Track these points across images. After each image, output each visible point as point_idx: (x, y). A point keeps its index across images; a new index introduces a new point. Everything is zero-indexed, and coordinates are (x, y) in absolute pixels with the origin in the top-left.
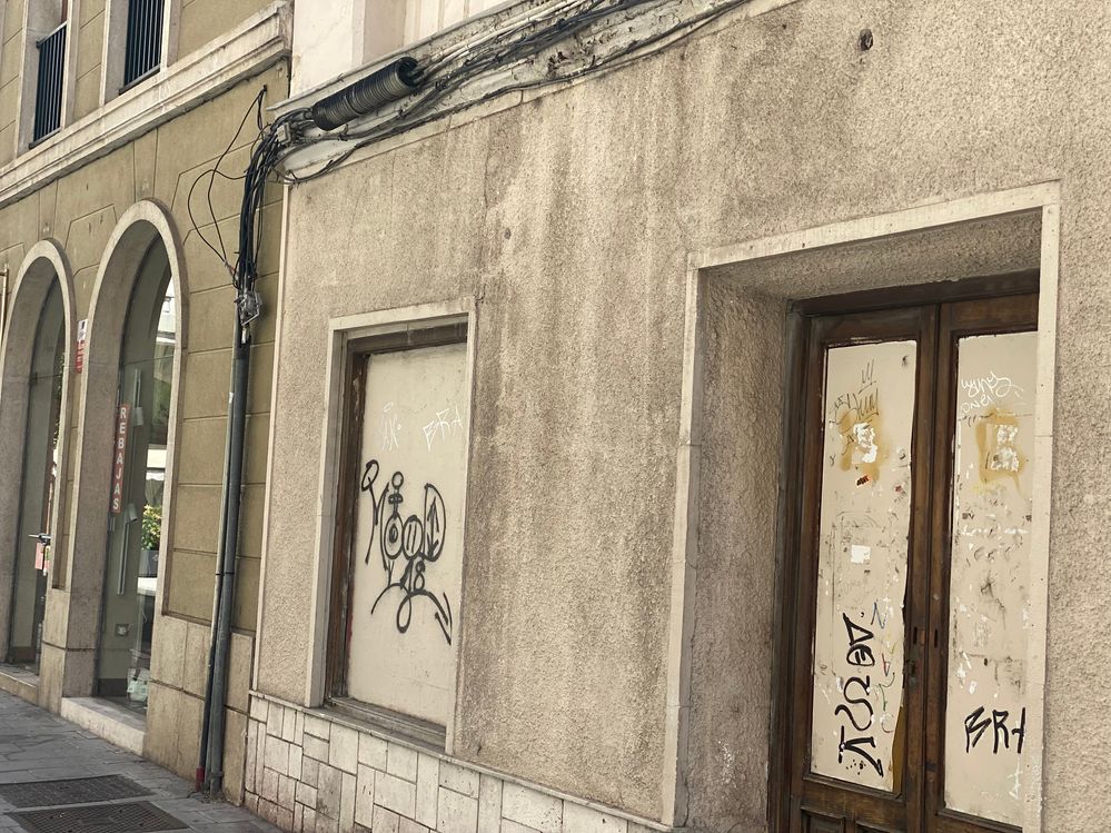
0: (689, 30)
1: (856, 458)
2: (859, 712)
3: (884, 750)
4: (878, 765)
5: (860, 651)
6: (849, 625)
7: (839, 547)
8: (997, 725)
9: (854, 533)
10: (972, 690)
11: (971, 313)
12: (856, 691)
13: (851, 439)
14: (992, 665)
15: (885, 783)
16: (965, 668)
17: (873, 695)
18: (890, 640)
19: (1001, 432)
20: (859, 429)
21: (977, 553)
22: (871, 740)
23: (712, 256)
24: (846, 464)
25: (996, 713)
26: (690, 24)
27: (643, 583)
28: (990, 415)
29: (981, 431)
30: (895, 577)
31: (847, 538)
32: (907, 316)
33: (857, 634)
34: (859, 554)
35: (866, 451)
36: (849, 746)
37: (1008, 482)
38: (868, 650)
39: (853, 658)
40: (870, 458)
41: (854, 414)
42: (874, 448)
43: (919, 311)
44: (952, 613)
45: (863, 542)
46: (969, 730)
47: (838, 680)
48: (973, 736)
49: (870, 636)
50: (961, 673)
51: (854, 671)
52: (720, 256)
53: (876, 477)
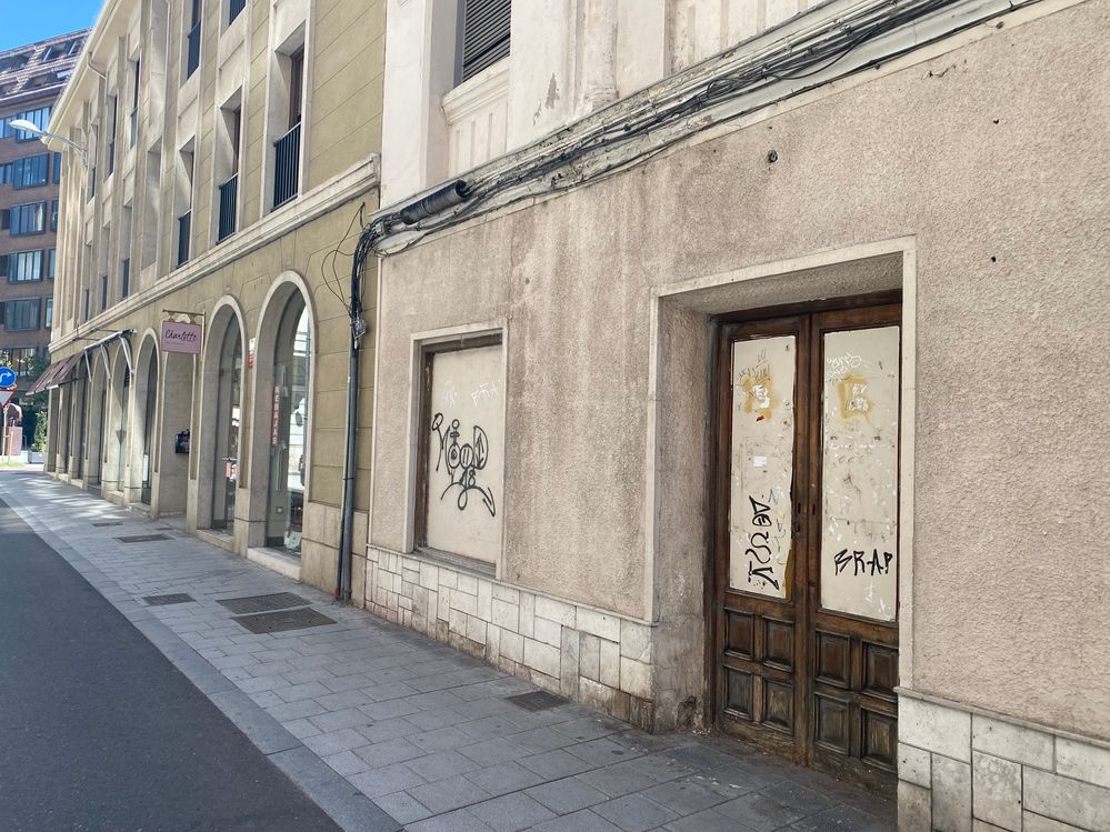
0: (647, 156)
1: (755, 405)
2: (762, 553)
3: (779, 574)
4: (775, 584)
5: (762, 517)
6: (754, 502)
7: (745, 457)
8: (857, 560)
9: (756, 449)
10: (839, 539)
11: (832, 319)
12: (759, 541)
13: (751, 394)
14: (852, 525)
15: (781, 594)
16: (834, 526)
17: (771, 542)
18: (782, 510)
19: (855, 388)
20: (757, 389)
21: (840, 460)
22: (770, 569)
23: (668, 289)
24: (749, 409)
25: (855, 552)
26: (648, 152)
27: (625, 480)
28: (848, 378)
29: (841, 389)
30: (784, 475)
31: (751, 452)
32: (789, 322)
33: (759, 508)
34: (759, 461)
35: (763, 401)
36: (755, 572)
37: (861, 418)
38: (767, 517)
39: (756, 521)
40: (766, 405)
41: (753, 380)
42: (767, 400)
43: (796, 319)
44: (824, 494)
45: (762, 454)
46: (837, 563)
47: (747, 535)
48: (840, 566)
49: (768, 508)
50: (831, 529)
51: (758, 529)
52: (673, 288)
53: (769, 417)
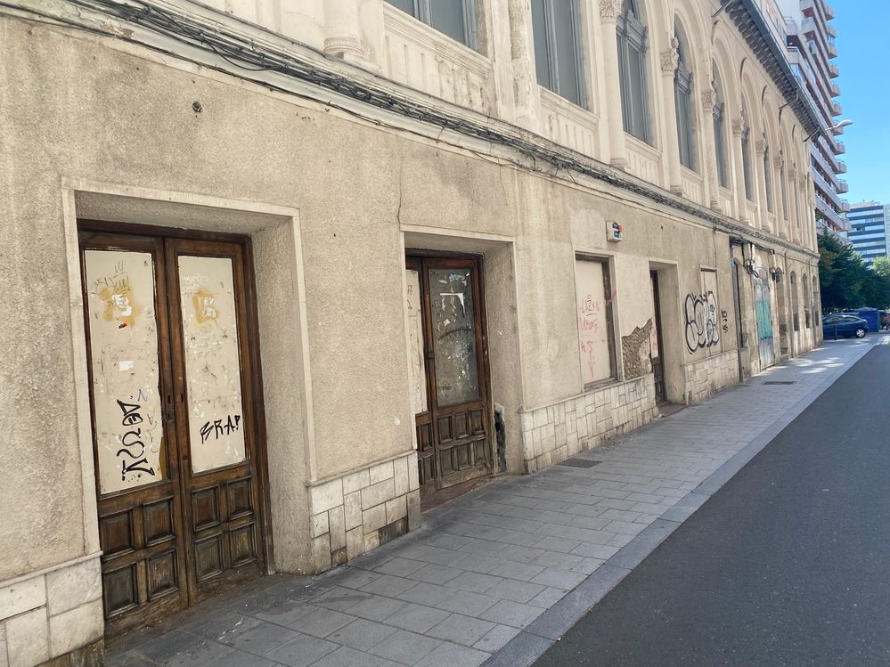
0: (37, 17)
1: (116, 313)
2: (136, 450)
3: (154, 461)
4: (151, 472)
5: (132, 416)
6: (122, 405)
7: (108, 364)
8: (217, 427)
9: (120, 355)
10: (202, 416)
11: (184, 245)
12: (133, 438)
13: (111, 303)
14: (211, 402)
15: (158, 477)
16: (198, 407)
17: (143, 437)
18: (152, 406)
20: (117, 298)
21: (200, 355)
22: (145, 460)
23: (90, 185)
24: (109, 317)
25: (215, 422)
26: (40, 14)
28: (200, 293)
29: (195, 300)
30: (152, 374)
31: (116, 358)
32: (146, 240)
33: (128, 409)
34: (125, 366)
35: (124, 310)
36: (130, 469)
38: (138, 415)
39: (127, 422)
40: (128, 313)
41: (112, 289)
42: (129, 308)
44: (188, 384)
45: (127, 359)
46: (202, 434)
47: (117, 437)
48: (205, 436)
49: (138, 407)
50: (196, 410)
51: (129, 429)
53: (133, 324)
